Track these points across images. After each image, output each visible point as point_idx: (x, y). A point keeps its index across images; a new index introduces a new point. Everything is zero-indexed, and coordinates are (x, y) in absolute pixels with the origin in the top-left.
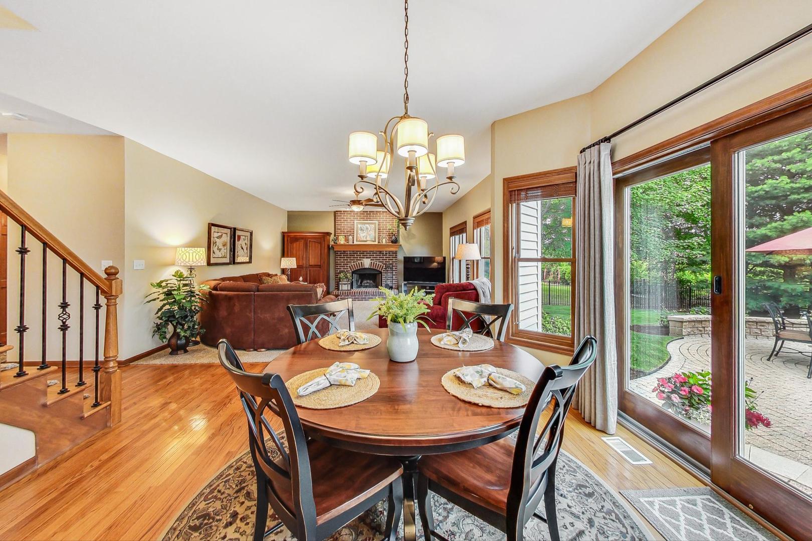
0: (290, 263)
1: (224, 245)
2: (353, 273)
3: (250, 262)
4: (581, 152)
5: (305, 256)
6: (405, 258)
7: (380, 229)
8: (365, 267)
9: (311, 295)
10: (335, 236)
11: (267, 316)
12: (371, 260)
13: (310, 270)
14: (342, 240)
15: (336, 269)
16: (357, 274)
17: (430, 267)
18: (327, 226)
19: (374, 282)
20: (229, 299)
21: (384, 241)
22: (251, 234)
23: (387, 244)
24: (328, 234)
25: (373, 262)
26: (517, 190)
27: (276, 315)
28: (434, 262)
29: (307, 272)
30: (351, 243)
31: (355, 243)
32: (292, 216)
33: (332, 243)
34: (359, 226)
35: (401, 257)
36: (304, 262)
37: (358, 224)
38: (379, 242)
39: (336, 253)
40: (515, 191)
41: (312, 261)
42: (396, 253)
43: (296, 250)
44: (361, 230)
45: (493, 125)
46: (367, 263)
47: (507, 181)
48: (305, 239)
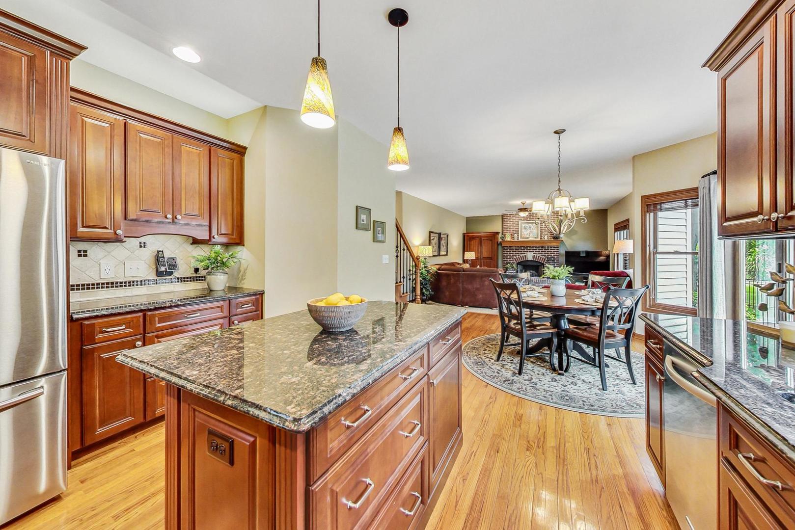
0: (471, 255)
1: (435, 244)
2: (518, 264)
3: (447, 255)
4: (702, 178)
5: (479, 251)
6: (567, 252)
7: (542, 227)
8: (529, 259)
9: (496, 275)
10: (503, 234)
11: (470, 287)
12: (534, 253)
13: (484, 261)
14: (508, 238)
15: (503, 261)
16: (521, 265)
17: (596, 261)
18: (497, 227)
19: (537, 272)
20: (447, 275)
21: (546, 237)
22: (448, 236)
23: (549, 240)
24: (498, 233)
25: (535, 255)
26: (653, 204)
27: (475, 286)
28: (601, 256)
29: (481, 262)
30: (516, 240)
31: (520, 239)
32: (470, 221)
33: (500, 240)
34: (523, 225)
35: (562, 251)
36: (479, 255)
37: (522, 224)
38: (541, 239)
39: (503, 248)
40: (651, 204)
41: (485, 254)
42: (557, 247)
43: (473, 247)
44: (525, 228)
45: (634, 157)
46: (530, 256)
47: (644, 198)
48: (480, 238)
